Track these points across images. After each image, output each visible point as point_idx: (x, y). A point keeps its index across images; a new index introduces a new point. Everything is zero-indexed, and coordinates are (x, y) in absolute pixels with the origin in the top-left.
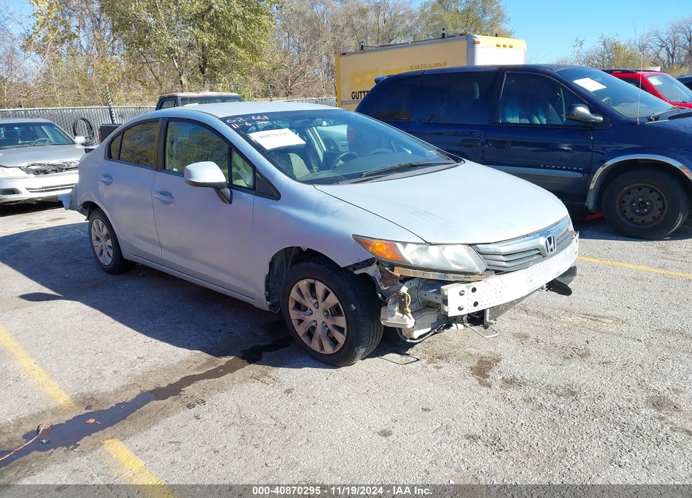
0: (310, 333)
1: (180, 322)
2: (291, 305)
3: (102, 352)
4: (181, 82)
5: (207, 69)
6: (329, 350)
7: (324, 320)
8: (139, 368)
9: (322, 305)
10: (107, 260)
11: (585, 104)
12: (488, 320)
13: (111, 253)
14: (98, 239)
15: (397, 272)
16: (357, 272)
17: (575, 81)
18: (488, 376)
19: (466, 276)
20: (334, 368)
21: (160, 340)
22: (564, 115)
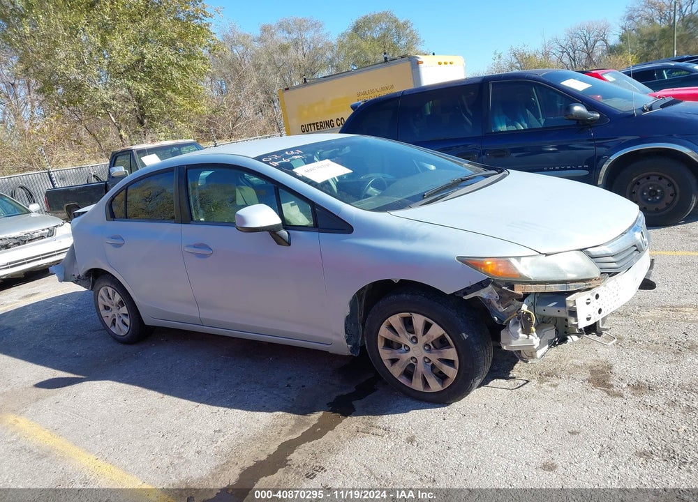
0: (409, 373)
1: (238, 384)
2: (380, 344)
3: (168, 432)
4: (121, 136)
5: (145, 121)
6: (435, 386)
7: (426, 355)
8: (223, 443)
9: (423, 340)
10: (122, 330)
11: (579, 103)
12: (601, 327)
13: (127, 321)
14: (107, 308)
15: (519, 290)
16: (466, 298)
17: (562, 83)
18: (612, 386)
19: (585, 284)
20: (445, 407)
21: (229, 407)
22: (541, 118)
